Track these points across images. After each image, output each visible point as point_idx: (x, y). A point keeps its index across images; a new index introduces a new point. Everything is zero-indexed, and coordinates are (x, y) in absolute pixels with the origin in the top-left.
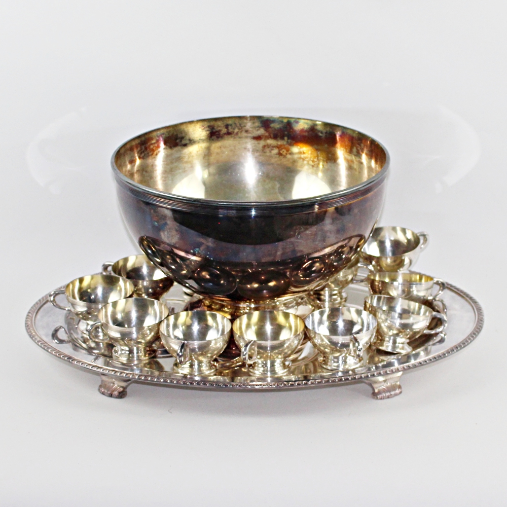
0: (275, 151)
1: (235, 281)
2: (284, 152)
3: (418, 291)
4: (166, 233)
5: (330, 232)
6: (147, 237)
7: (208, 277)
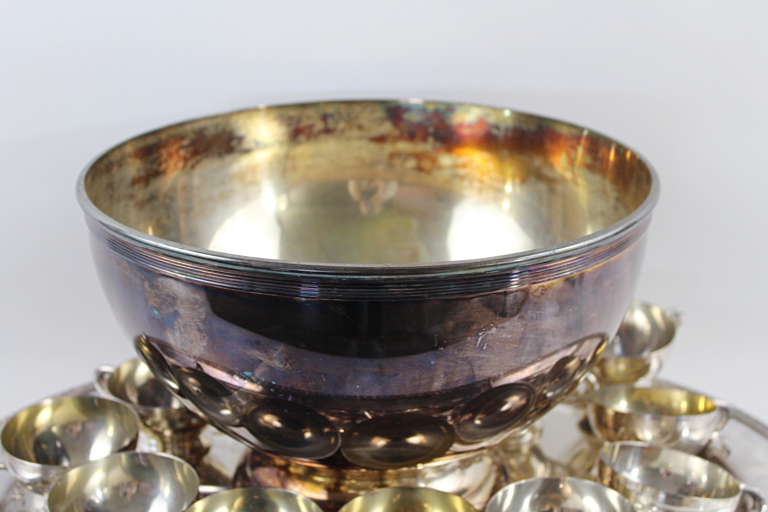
0: (411, 163)
1: (336, 434)
2: (426, 164)
3: (692, 430)
4: (177, 335)
5: (553, 332)
6: (147, 337)
7: (277, 424)
